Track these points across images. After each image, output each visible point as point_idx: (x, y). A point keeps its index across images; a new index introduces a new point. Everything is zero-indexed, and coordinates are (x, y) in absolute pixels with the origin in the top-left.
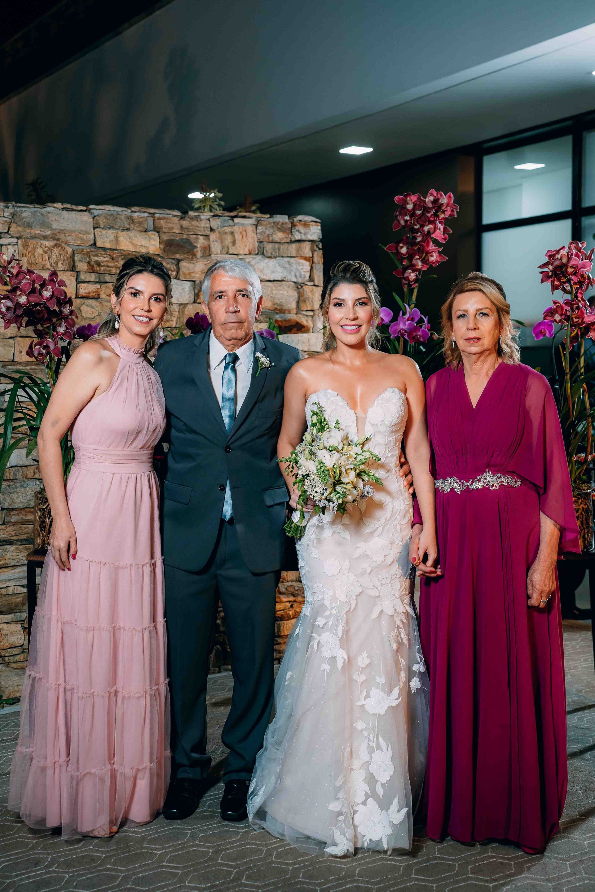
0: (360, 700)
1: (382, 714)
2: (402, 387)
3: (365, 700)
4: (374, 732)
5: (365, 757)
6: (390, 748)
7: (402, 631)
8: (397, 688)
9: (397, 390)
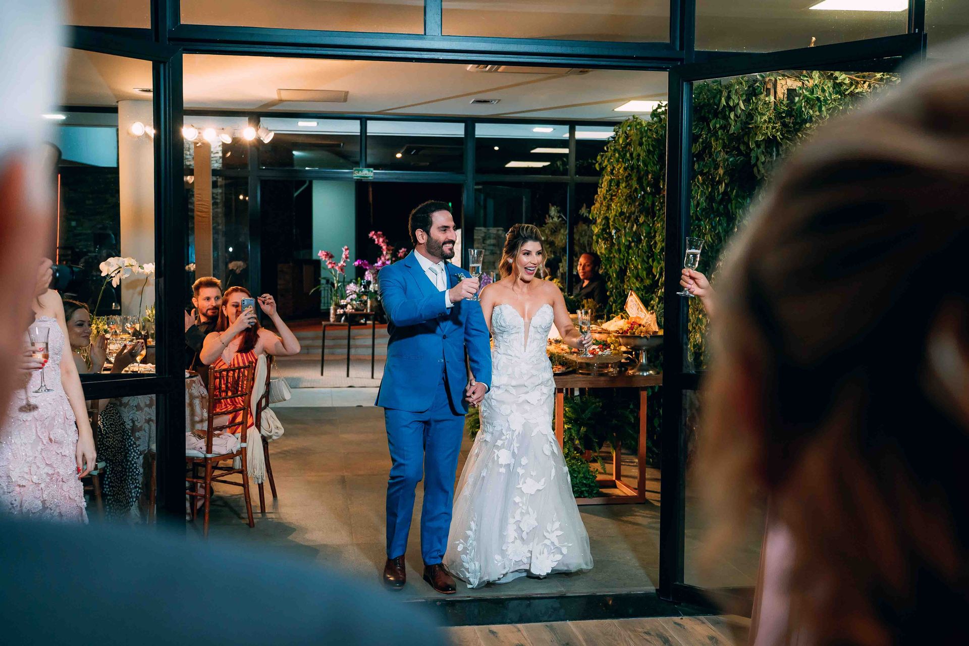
0: (519, 484)
1: (532, 494)
2: (551, 303)
3: (522, 484)
4: (526, 504)
5: (518, 517)
6: (536, 512)
7: (553, 445)
8: (544, 479)
9: (549, 306)
